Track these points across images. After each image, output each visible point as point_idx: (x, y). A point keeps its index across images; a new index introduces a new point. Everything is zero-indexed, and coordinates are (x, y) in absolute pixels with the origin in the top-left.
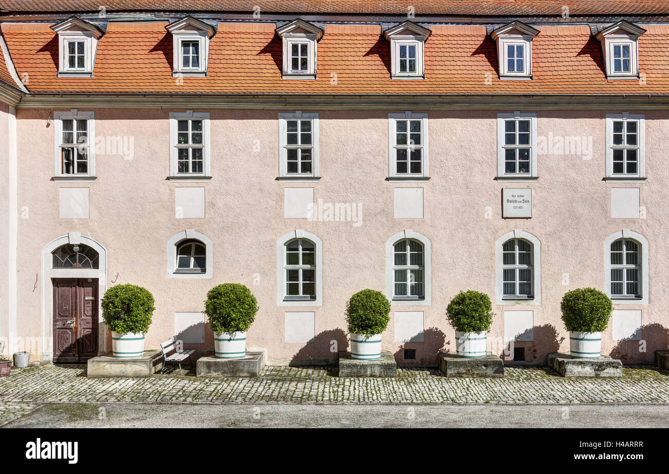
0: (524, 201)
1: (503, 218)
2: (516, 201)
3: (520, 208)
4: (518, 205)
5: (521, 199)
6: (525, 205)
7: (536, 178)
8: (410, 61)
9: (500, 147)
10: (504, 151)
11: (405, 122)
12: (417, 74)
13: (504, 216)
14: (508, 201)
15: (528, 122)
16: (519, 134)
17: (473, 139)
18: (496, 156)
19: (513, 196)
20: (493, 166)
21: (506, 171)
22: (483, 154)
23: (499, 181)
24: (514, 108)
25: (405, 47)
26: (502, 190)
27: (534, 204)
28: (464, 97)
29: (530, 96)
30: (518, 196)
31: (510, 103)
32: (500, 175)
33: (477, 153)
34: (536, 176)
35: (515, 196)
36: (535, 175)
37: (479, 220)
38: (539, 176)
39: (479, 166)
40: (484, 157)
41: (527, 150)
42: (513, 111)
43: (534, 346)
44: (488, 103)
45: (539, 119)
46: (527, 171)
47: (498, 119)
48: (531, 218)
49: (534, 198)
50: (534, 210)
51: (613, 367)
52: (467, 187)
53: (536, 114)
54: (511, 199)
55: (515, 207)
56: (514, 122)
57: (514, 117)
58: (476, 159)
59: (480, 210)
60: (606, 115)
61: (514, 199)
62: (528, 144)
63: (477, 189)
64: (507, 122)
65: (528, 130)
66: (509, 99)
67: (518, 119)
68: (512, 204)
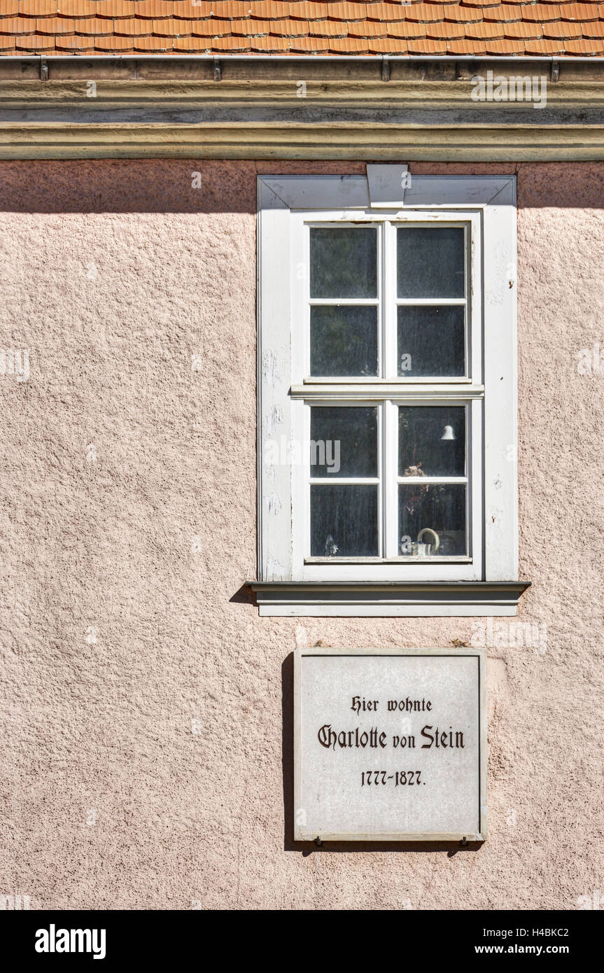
0: (437, 739)
1: (291, 843)
2: (375, 739)
3: (402, 779)
4: (390, 759)
5: (407, 724)
6: (434, 763)
7: (511, 591)
9: (274, 395)
10: (302, 415)
13: (297, 837)
14: (327, 737)
15: (456, 237)
16: (403, 311)
17: (101, 339)
18: (247, 446)
19: (358, 704)
20: (231, 514)
21: (318, 547)
22: (168, 433)
23: (269, 609)
24: (370, 143)
26: (288, 666)
27: (499, 760)
30: (391, 706)
31: (334, 115)
32: (274, 572)
33: (123, 430)
34: (515, 578)
35: (372, 706)
36: (502, 569)
37: (133, 856)
38: (535, 576)
39: (139, 510)
40: (172, 453)
41: (457, 414)
42: (359, 165)
44: (195, 114)
45: (531, 214)
46: (457, 545)
47: (266, 215)
48: (475, 846)
49: (497, 716)
50: (496, 795)
52: (63, 649)
54: (345, 721)
55: (372, 779)
56: (366, 237)
57: (365, 202)
58: (122, 469)
59: (143, 793)
61: (365, 721)
62: (461, 372)
63: (122, 661)
64: (318, 234)
65: (456, 282)
66: (326, 88)
67: (393, 217)
68: (353, 754)
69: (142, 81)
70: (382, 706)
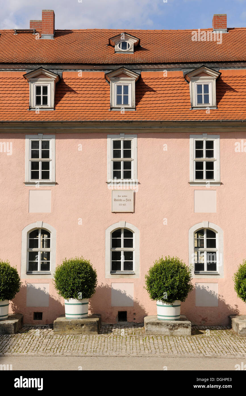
0: (127, 200)
1: (111, 212)
2: (121, 200)
3: (124, 205)
4: (122, 203)
5: (124, 198)
8: (43, 97)
10: (112, 163)
11: (38, 142)
12: (49, 107)
14: (115, 200)
15: (130, 142)
16: (124, 150)
19: (119, 196)
21: (114, 178)
24: (120, 131)
25: (40, 87)
28: (80, 123)
29: (130, 122)
31: (116, 128)
41: (130, 162)
42: (119, 133)
43: (134, 310)
44: (100, 127)
46: (130, 178)
48: (134, 213)
51: (184, 327)
53: (137, 135)
54: (117, 198)
55: (120, 205)
56: (119, 142)
57: (119, 138)
60: (190, 135)
61: (120, 198)
62: (130, 158)
64: (114, 141)
65: (130, 147)
66: (115, 124)
67: (123, 139)
68: (118, 202)
69: (93, 124)
70: (121, 196)
